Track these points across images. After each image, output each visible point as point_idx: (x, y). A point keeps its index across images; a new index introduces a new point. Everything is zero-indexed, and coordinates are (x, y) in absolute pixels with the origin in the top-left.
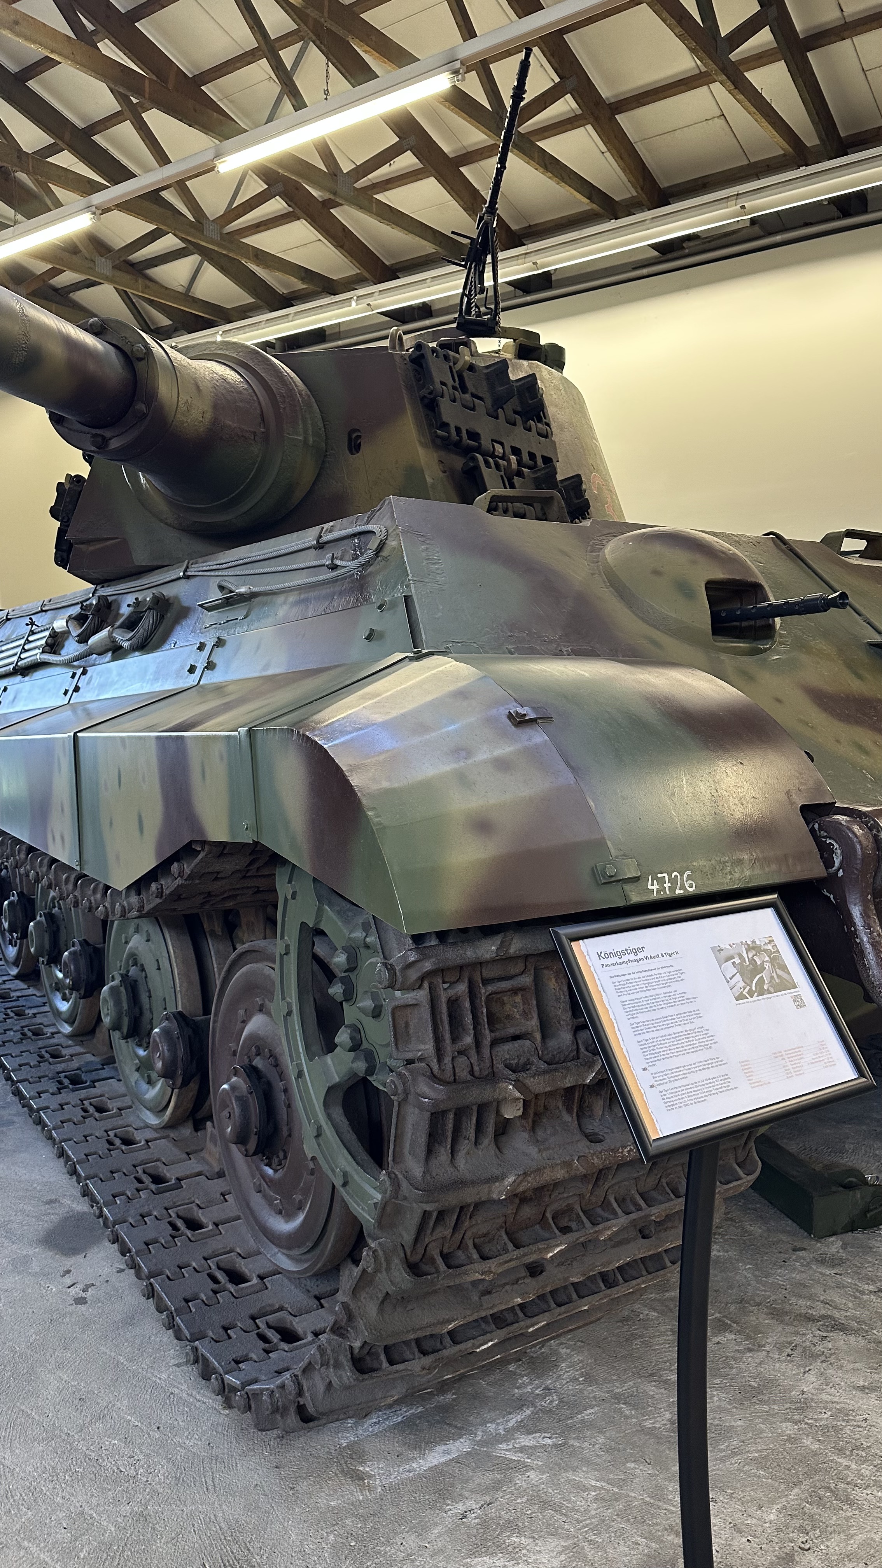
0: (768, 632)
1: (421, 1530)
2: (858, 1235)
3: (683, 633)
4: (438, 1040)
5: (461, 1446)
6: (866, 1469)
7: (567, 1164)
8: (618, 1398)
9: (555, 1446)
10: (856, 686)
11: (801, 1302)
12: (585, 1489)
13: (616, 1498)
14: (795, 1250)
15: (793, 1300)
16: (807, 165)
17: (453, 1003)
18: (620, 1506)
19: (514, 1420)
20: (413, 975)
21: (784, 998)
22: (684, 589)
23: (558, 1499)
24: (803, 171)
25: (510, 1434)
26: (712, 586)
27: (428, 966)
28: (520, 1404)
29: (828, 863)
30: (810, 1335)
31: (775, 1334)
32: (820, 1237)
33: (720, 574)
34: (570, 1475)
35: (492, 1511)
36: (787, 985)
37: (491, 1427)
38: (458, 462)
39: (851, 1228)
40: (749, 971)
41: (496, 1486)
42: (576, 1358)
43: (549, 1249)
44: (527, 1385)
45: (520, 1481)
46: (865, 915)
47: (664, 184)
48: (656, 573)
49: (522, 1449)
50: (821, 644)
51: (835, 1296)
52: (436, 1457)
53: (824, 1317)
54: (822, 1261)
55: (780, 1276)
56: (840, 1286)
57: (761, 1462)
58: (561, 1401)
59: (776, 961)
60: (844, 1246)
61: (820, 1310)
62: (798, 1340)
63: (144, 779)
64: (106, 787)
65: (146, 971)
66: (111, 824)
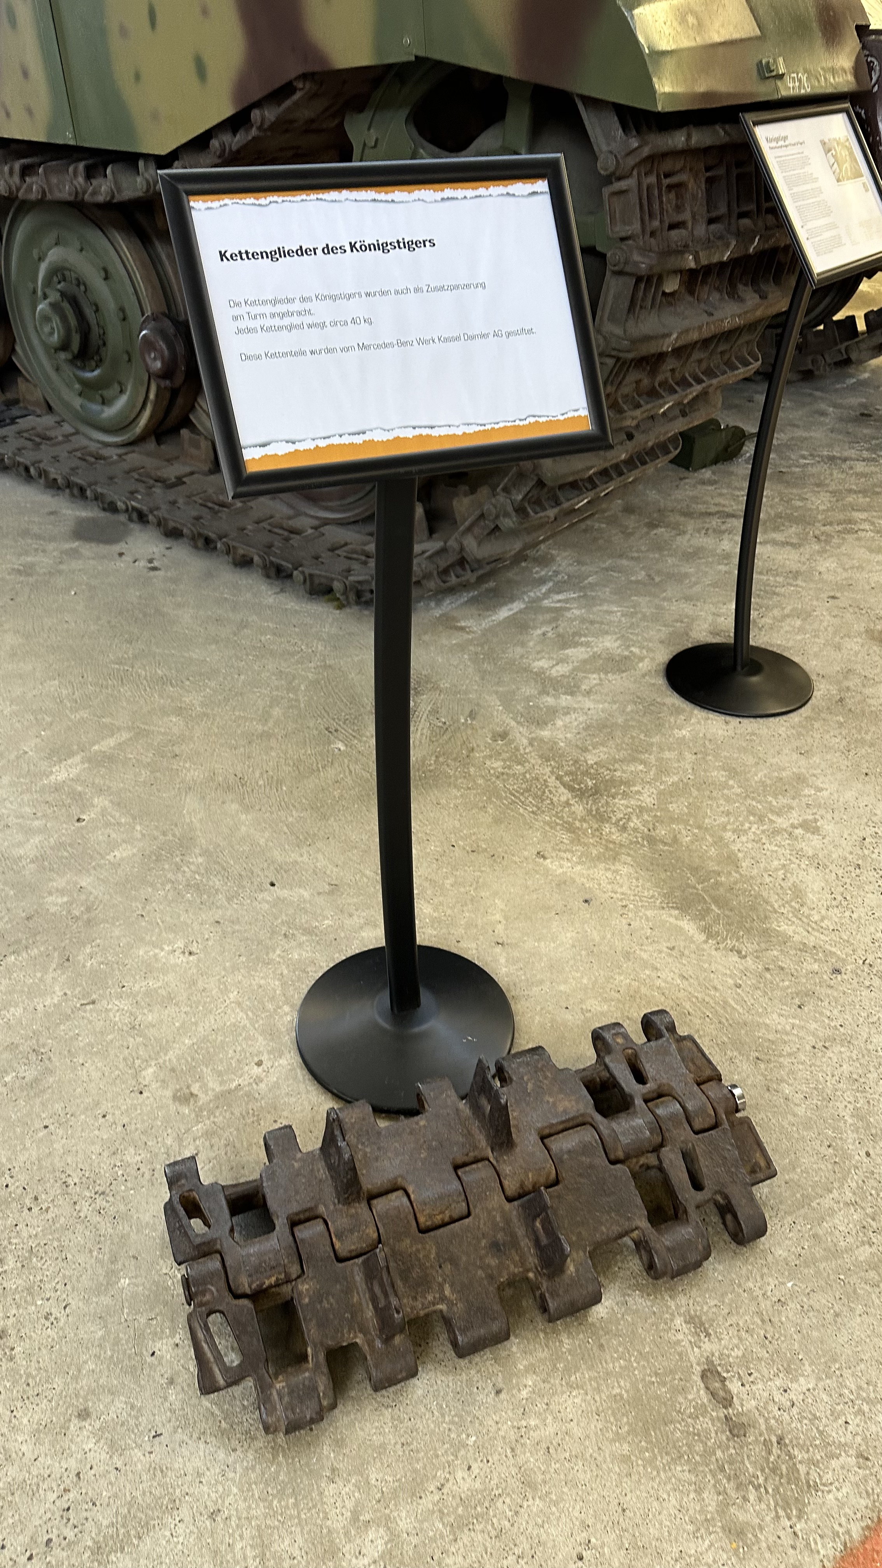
1: (523, 644)
2: (720, 466)
4: (642, 220)
5: (517, 606)
6: (780, 579)
8: (607, 569)
9: (579, 597)
11: (700, 506)
12: (612, 612)
13: (636, 613)
14: (681, 479)
15: (694, 506)
17: (648, 188)
18: (639, 616)
19: (544, 589)
20: (631, 161)
23: (599, 619)
25: (546, 596)
27: (646, 151)
28: (542, 581)
30: (715, 522)
31: (691, 525)
32: (695, 470)
34: (599, 608)
35: (561, 630)
37: (532, 594)
39: (715, 462)
41: (556, 619)
42: (566, 554)
43: (665, 403)
44: (539, 572)
45: (568, 614)
49: (559, 601)
51: (722, 501)
52: (504, 613)
53: (718, 512)
54: (703, 482)
55: (678, 494)
56: (721, 495)
57: (714, 585)
58: (569, 576)
60: (714, 473)
61: (713, 509)
62: (707, 526)
63: (205, 12)
64: (124, 32)
65: (85, 285)
66: (137, 77)
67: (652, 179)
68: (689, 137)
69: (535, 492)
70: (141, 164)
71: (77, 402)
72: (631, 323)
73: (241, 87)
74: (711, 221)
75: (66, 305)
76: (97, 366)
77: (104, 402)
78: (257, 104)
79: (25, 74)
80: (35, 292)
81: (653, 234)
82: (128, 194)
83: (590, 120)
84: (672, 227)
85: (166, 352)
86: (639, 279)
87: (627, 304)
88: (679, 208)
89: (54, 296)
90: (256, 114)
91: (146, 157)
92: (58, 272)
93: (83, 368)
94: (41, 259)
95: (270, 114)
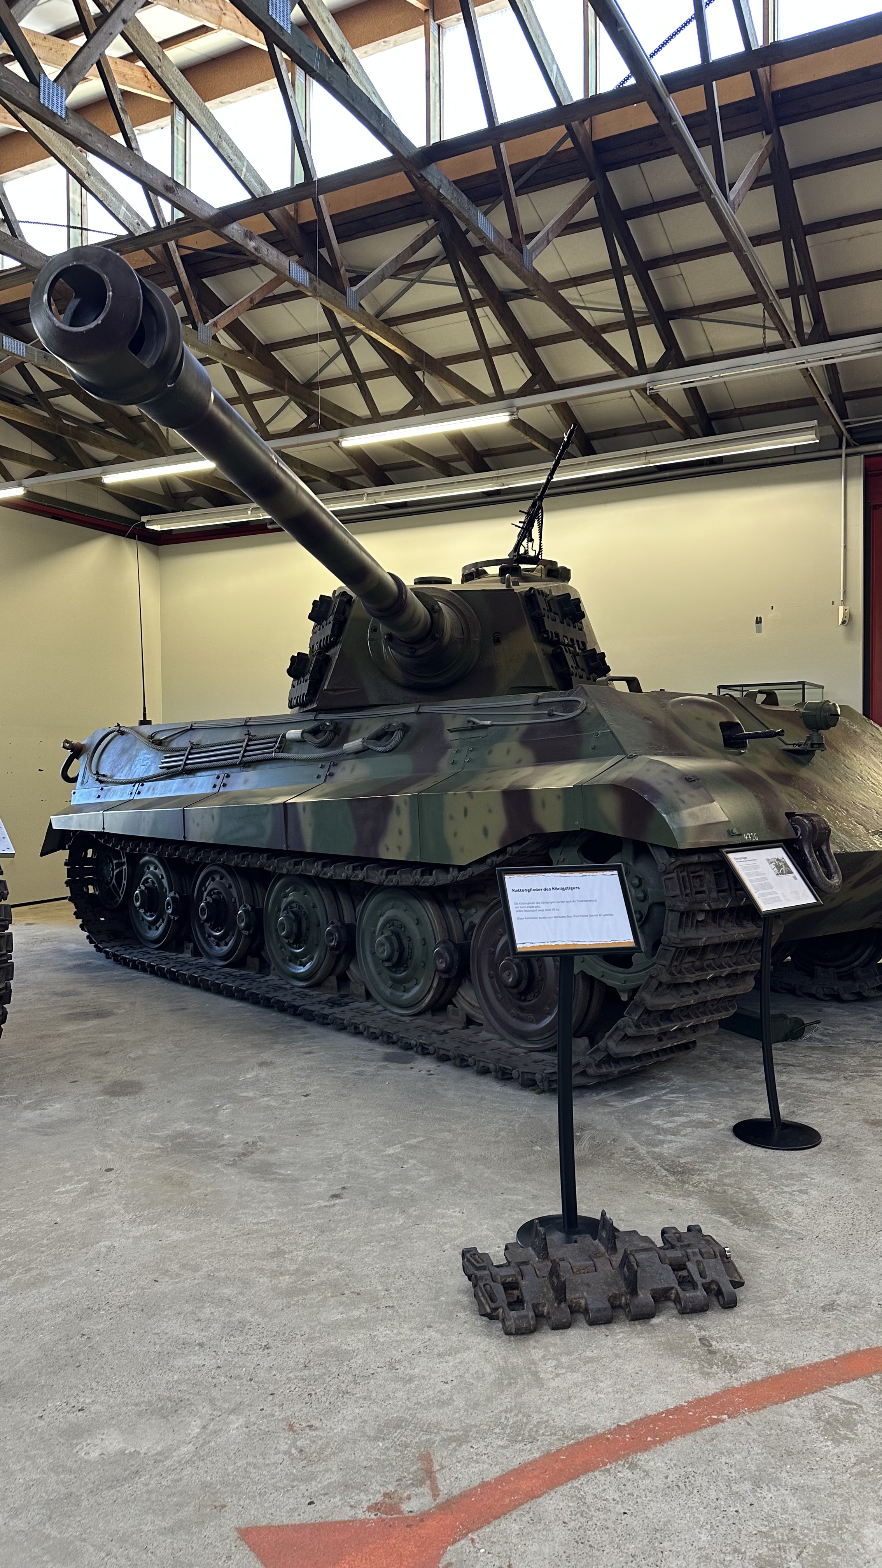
0: (744, 746)
1: (647, 1114)
3: (712, 746)
4: (681, 890)
7: (719, 937)
8: (705, 1085)
9: (685, 1096)
10: (782, 769)
12: (705, 1103)
13: (720, 1105)
16: (691, 438)
17: (683, 877)
18: (722, 1106)
19: (664, 1092)
20: (673, 867)
21: (790, 876)
22: (710, 726)
23: (696, 1106)
24: (689, 442)
26: (722, 724)
27: (678, 863)
28: (663, 1088)
29: (797, 834)
33: (724, 720)
34: (697, 1101)
35: (672, 1109)
36: (791, 872)
37: (657, 1093)
38: (550, 649)
40: (778, 867)
41: (668, 1104)
43: (708, 975)
45: (677, 1103)
46: (810, 852)
47: (587, 431)
48: (698, 719)
49: (672, 1097)
50: (764, 750)
58: (680, 1087)
59: (786, 865)
63: (490, 811)
64: (451, 818)
65: (405, 927)
66: (455, 835)
67: (685, 874)
68: (699, 858)
69: (644, 1016)
70: (451, 869)
71: (388, 991)
72: (681, 932)
73: (503, 839)
74: (719, 892)
75: (394, 937)
76: (404, 971)
77: (406, 990)
78: (510, 845)
79: (400, 833)
80: (374, 932)
81: (686, 895)
82: (441, 882)
83: (655, 852)
84: (697, 893)
85: (448, 959)
86: (682, 914)
87: (677, 924)
88: (702, 886)
89: (387, 933)
90: (509, 849)
91: (454, 866)
92: (390, 922)
93: (395, 972)
94: (381, 916)
95: (516, 849)
